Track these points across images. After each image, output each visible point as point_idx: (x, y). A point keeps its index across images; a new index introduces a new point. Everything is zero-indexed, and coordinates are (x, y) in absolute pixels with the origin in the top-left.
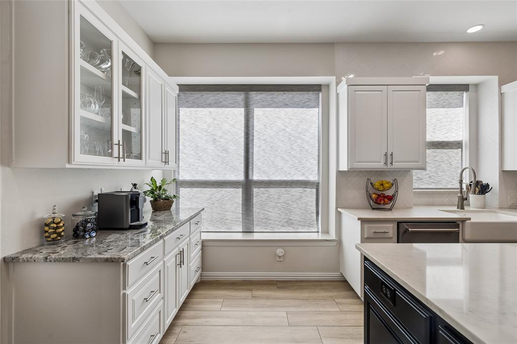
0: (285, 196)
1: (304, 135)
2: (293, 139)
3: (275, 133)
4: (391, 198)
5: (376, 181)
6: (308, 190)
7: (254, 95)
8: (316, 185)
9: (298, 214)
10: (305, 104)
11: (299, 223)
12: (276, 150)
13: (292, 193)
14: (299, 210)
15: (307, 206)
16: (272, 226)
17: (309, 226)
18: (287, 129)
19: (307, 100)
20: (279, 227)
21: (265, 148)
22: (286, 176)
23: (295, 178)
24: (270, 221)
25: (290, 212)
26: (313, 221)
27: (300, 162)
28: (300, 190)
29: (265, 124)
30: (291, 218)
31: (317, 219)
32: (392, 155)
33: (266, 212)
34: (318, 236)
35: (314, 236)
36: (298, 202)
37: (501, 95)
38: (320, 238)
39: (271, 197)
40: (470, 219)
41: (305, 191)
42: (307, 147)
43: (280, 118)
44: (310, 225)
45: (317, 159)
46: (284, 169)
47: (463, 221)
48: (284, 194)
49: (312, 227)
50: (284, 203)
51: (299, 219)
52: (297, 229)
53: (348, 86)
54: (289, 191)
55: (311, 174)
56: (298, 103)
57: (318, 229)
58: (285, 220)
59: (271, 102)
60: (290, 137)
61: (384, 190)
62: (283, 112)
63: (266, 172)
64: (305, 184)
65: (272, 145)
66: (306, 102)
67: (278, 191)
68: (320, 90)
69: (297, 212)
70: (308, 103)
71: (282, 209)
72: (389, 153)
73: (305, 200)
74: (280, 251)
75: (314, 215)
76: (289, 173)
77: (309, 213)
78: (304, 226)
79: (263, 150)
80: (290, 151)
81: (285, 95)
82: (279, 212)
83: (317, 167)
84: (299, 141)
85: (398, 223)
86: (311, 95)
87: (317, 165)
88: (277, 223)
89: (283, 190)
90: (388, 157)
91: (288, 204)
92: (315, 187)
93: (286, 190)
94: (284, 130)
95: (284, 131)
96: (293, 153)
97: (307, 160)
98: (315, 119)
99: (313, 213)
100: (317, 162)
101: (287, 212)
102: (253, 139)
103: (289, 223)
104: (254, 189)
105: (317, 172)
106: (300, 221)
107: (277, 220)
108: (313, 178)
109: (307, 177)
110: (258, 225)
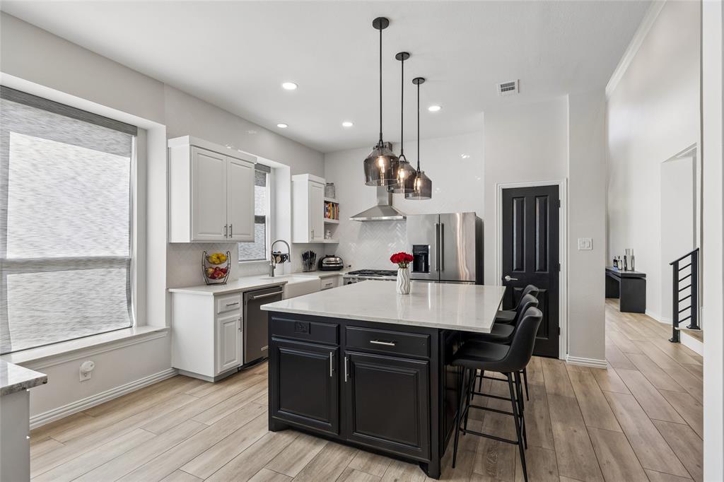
0: (76, 282)
1: (109, 191)
2: (89, 194)
3: (55, 181)
4: (225, 271)
5: (213, 254)
6: (115, 271)
7: (11, 108)
8: (128, 263)
9: (99, 307)
10: (111, 147)
11: (102, 320)
12: (57, 209)
13: (88, 277)
14: (99, 301)
15: (114, 293)
16: (51, 334)
17: (118, 321)
18: (79, 178)
19: (114, 142)
20: (66, 333)
21: (33, 202)
22: (76, 251)
23: (93, 254)
24: (48, 327)
25: (85, 306)
26: (124, 312)
27: (101, 229)
28: (101, 271)
29: (35, 162)
30: (87, 315)
31: (129, 310)
32: (231, 227)
33: (37, 313)
34: (132, 332)
35: (126, 334)
36: (98, 289)
37: (292, 182)
38: (134, 334)
39: (47, 286)
40: (287, 282)
41: (110, 272)
42: (112, 209)
43: (66, 158)
44: (120, 319)
45: (128, 226)
46: (74, 240)
47: (284, 284)
48: (72, 280)
49: (123, 321)
50: (74, 293)
51: (100, 315)
52: (99, 329)
53: (191, 145)
54: (82, 274)
55: (118, 247)
56: (99, 142)
57: (132, 322)
58: (78, 320)
59: (49, 129)
60: (85, 191)
61: (221, 263)
62: (71, 150)
63: (37, 244)
64: (110, 262)
65: (48, 199)
66: (112, 144)
67: (62, 276)
68: (135, 134)
69: (97, 305)
70: (115, 147)
71: (70, 303)
72: (229, 225)
73: (110, 286)
74: (86, 365)
75: (125, 305)
76: (82, 246)
77: (117, 302)
78: (110, 322)
79: (31, 207)
80: (85, 213)
81: (75, 125)
82: (63, 309)
83: (128, 237)
84: (100, 199)
85: (243, 293)
86: (120, 136)
87: (128, 235)
88: (60, 327)
89: (71, 273)
90: (229, 229)
91: (81, 294)
92: (126, 266)
93: (77, 273)
94: (73, 178)
95: (73, 181)
96: (89, 215)
97: (113, 228)
98: (126, 170)
99: (122, 302)
100: (128, 230)
101: (80, 306)
102: (7, 185)
103: (85, 322)
104: (8, 276)
105: (128, 245)
106: (102, 317)
107: (61, 323)
108: (123, 253)
109: (113, 252)
110: (20, 339)
